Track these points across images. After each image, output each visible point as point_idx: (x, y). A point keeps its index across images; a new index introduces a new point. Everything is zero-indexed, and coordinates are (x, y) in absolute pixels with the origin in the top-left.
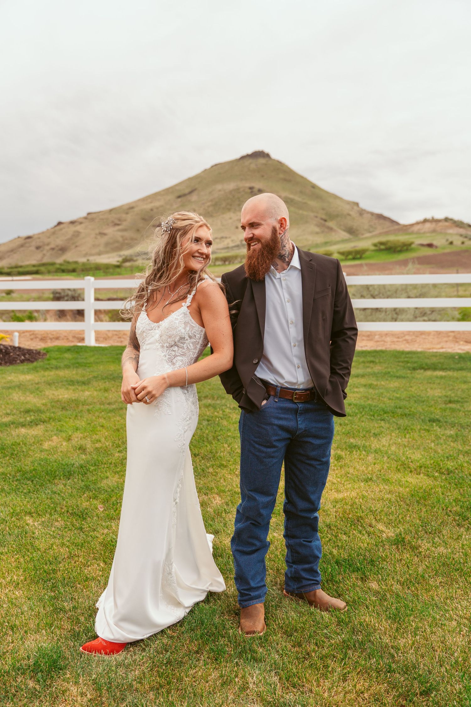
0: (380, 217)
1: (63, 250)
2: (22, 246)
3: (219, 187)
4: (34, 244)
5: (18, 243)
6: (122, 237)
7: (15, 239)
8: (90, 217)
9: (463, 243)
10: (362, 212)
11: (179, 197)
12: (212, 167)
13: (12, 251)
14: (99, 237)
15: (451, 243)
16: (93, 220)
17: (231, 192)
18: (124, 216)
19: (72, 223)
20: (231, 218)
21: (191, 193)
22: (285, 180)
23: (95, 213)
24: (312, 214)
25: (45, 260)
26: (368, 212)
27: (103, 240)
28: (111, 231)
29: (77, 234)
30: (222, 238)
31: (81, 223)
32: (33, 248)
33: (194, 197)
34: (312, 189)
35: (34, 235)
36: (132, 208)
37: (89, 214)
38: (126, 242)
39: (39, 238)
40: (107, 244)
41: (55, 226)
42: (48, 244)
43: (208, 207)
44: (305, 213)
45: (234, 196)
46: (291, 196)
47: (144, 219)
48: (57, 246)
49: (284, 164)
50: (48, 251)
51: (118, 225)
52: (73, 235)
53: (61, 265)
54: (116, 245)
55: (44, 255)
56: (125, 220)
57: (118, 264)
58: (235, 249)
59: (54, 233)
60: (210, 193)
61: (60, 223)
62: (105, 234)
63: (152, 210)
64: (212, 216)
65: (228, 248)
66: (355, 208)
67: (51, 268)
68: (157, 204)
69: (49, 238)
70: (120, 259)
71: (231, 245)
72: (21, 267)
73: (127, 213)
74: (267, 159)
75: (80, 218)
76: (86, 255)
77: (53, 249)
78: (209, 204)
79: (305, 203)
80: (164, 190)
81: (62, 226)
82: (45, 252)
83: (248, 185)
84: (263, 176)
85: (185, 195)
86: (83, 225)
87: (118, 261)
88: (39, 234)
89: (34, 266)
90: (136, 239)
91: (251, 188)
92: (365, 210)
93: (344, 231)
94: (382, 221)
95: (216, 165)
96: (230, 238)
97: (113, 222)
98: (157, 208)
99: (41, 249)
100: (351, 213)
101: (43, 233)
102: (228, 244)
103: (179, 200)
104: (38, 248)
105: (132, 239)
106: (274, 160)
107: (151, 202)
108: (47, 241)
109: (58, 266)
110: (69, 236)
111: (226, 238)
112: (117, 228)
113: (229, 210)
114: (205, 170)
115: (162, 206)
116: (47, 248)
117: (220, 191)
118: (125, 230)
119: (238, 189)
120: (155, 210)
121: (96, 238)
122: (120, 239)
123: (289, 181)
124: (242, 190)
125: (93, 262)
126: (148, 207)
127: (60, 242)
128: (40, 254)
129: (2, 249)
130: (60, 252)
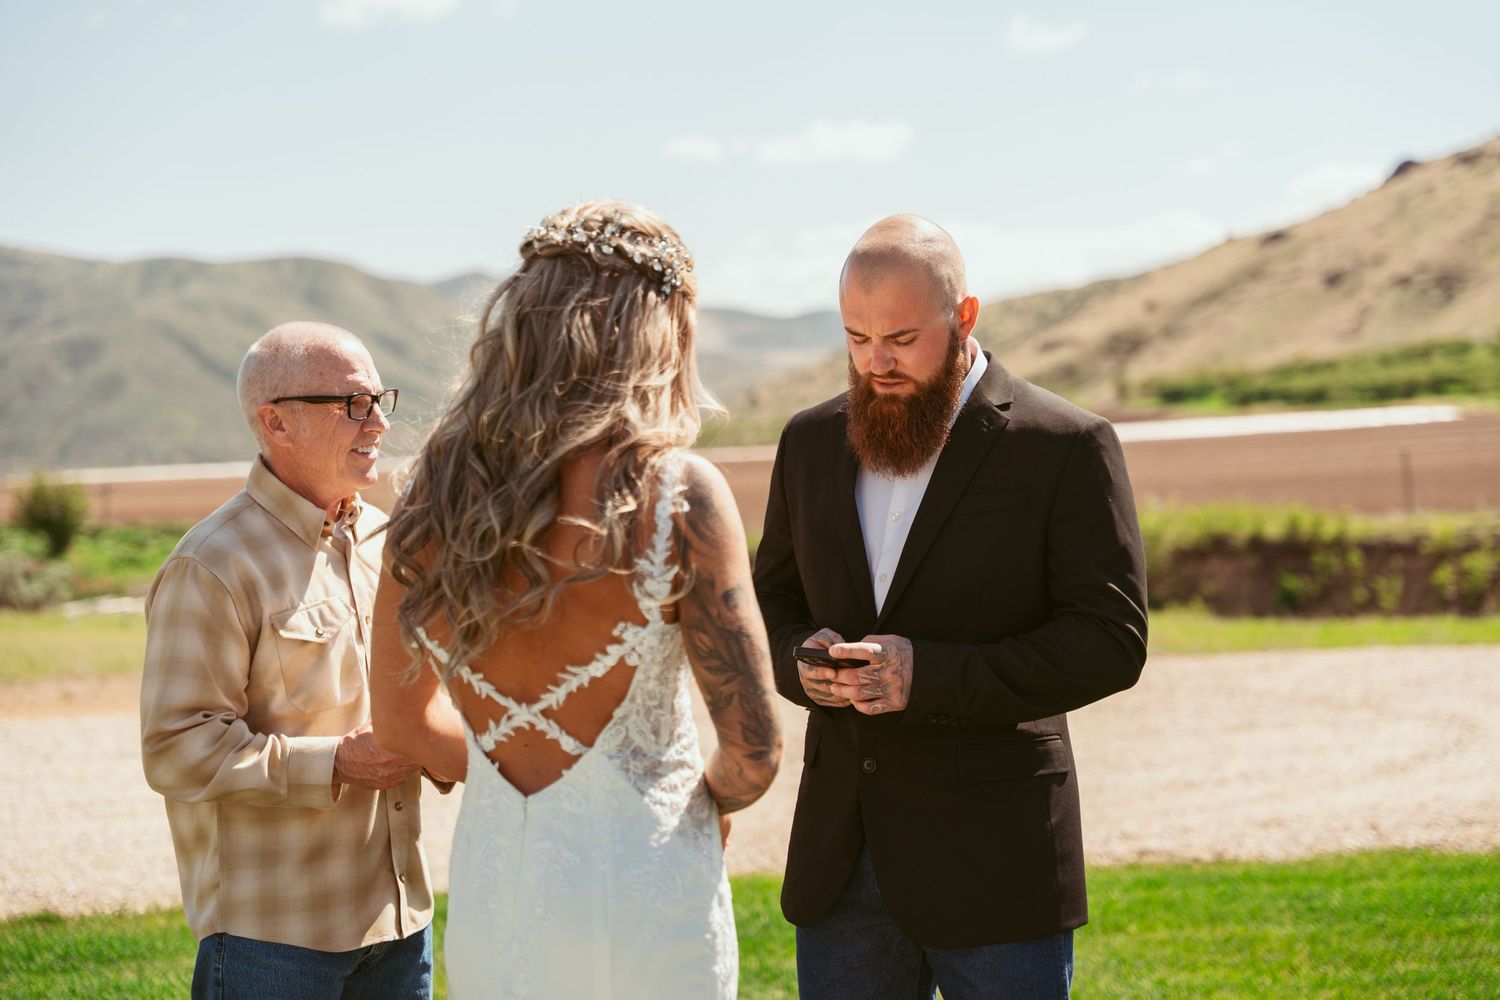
1: (1448, 283)
2: (1255, 273)
4: (1315, 261)
5: (1230, 263)
7: (1215, 248)
13: (1213, 296)
32: (1312, 283)
35: (1294, 227)
41: (1389, 177)
42: (1378, 260)
48: (1423, 268)
50: (1379, 292)
55: (1364, 313)
59: (1401, 208)
61: (1405, 168)
69: (1378, 232)
77: (1404, 282)
81: (1420, 178)
82: (1366, 295)
89: (1386, 361)
99: (1348, 284)
104: (1333, 280)
108: (1369, 244)
110: (1468, 220)
116: (1377, 277)
127: (1431, 246)
128: (1343, 312)
129: (1172, 291)
130: (1436, 293)
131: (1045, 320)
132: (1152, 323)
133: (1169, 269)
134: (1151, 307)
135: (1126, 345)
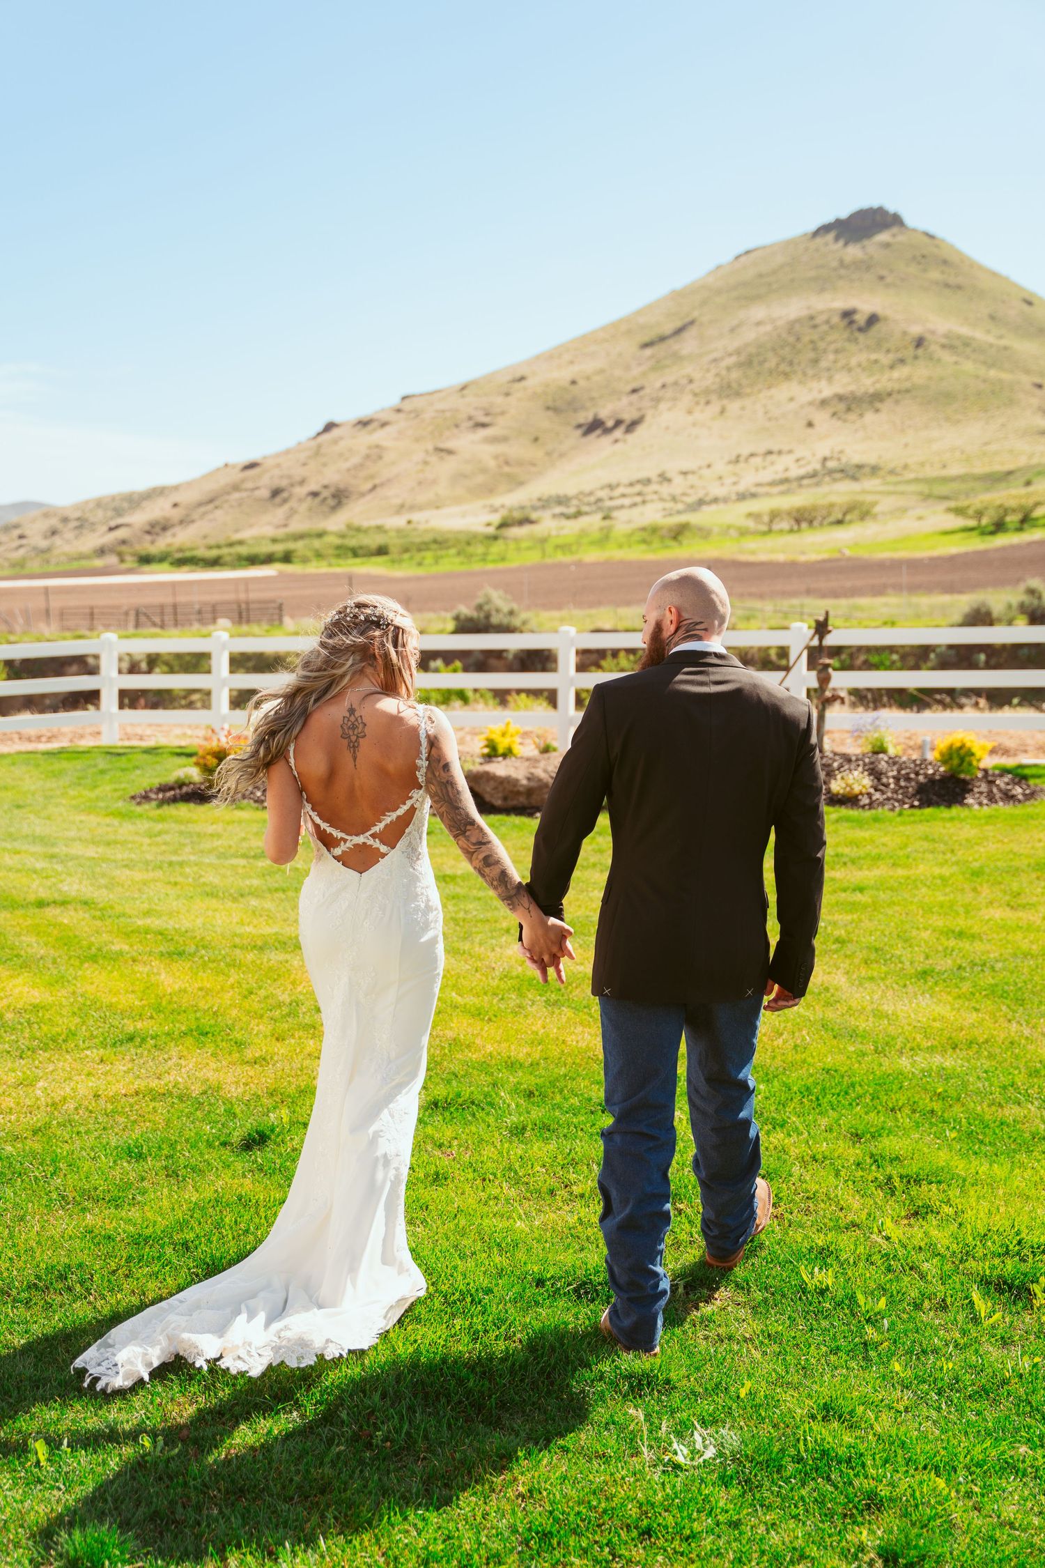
1: (339, 497)
2: (236, 488)
3: (758, 312)
4: (266, 481)
5: (224, 480)
6: (496, 457)
7: (218, 469)
8: (407, 407)
11: (646, 345)
12: (737, 258)
13: (211, 501)
14: (433, 459)
16: (417, 413)
17: (791, 325)
18: (499, 400)
19: (364, 423)
20: (791, 399)
21: (679, 331)
22: (947, 286)
23: (421, 395)
24: (1026, 380)
25: (297, 526)
27: (449, 466)
28: (468, 443)
29: (376, 453)
30: (770, 453)
31: (384, 425)
32: (265, 493)
33: (687, 345)
34: (1025, 307)
35: (264, 459)
36: (522, 379)
37: (404, 398)
38: (506, 469)
39: (278, 466)
40: (458, 477)
41: (319, 434)
42: (302, 482)
43: (729, 369)
44: (1005, 376)
45: (798, 339)
46: (965, 331)
47: (553, 409)
48: (326, 487)
49: (943, 241)
50: (301, 500)
51: (484, 425)
52: (368, 457)
53: (342, 536)
54: (480, 479)
55: (292, 512)
56: (503, 413)
57: (491, 530)
58: (805, 482)
59: (318, 452)
60: (732, 330)
61: (330, 427)
62: (450, 452)
63: (574, 382)
64: (738, 394)
65: (785, 481)
67: (317, 543)
68: (588, 366)
69: (304, 464)
70: (496, 519)
71: (795, 472)
72: (241, 543)
73: (507, 394)
74: (895, 230)
75: (383, 410)
76: (401, 509)
77: (315, 494)
78: (731, 360)
79: (1006, 348)
80: (603, 329)
81: (335, 433)
82: (292, 503)
83: (841, 304)
84: (882, 278)
85: (662, 339)
86: (388, 429)
87: (489, 525)
88: (278, 455)
89: (274, 541)
90: (534, 465)
91: (848, 314)
95: (747, 252)
96: (790, 452)
97: (470, 418)
98: (588, 378)
99: (285, 495)
101: (287, 452)
102: (786, 470)
103: (648, 352)
104: (276, 493)
105: (520, 463)
106: (914, 230)
107: (572, 362)
108: (299, 472)
109: (332, 540)
110: (355, 460)
111: (780, 452)
112: (483, 433)
113: (786, 376)
114: (719, 267)
115: (602, 371)
116: (301, 491)
117: (759, 324)
118: (503, 439)
119: (812, 318)
120: (582, 383)
121: (426, 463)
122: (492, 464)
123: (959, 287)
124: (823, 318)
125: (422, 527)
126: (565, 375)
127: (332, 475)
128: (280, 513)
129: (185, 497)
130: (331, 502)
131: (119, 512)
132: (176, 514)
133: (189, 484)
134: (175, 505)
135: (159, 528)
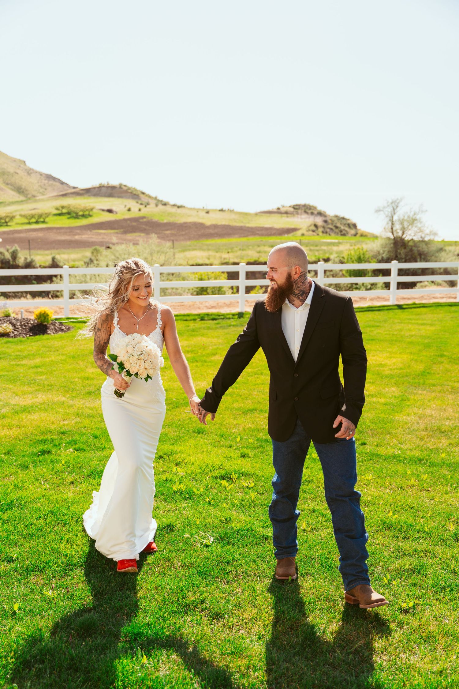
0: (50, 177)
9: (140, 210)
10: (30, 172)
15: (129, 210)
26: (36, 172)
66: (22, 166)
92: (33, 170)
93: (12, 190)
94: (51, 182)
100: (18, 171)
